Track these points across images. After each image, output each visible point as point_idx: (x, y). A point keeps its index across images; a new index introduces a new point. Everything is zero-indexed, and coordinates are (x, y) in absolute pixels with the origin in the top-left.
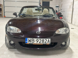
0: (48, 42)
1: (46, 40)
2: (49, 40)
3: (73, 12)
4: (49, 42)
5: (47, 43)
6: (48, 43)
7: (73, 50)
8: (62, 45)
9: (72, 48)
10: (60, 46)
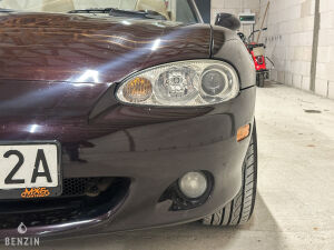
0: (36, 174)
1: (14, 159)
2: (41, 155)
3: (320, 31)
4: (47, 174)
5: (28, 184)
6: (42, 182)
7: (285, 232)
8: (173, 193)
9: (280, 222)
10: (159, 205)
